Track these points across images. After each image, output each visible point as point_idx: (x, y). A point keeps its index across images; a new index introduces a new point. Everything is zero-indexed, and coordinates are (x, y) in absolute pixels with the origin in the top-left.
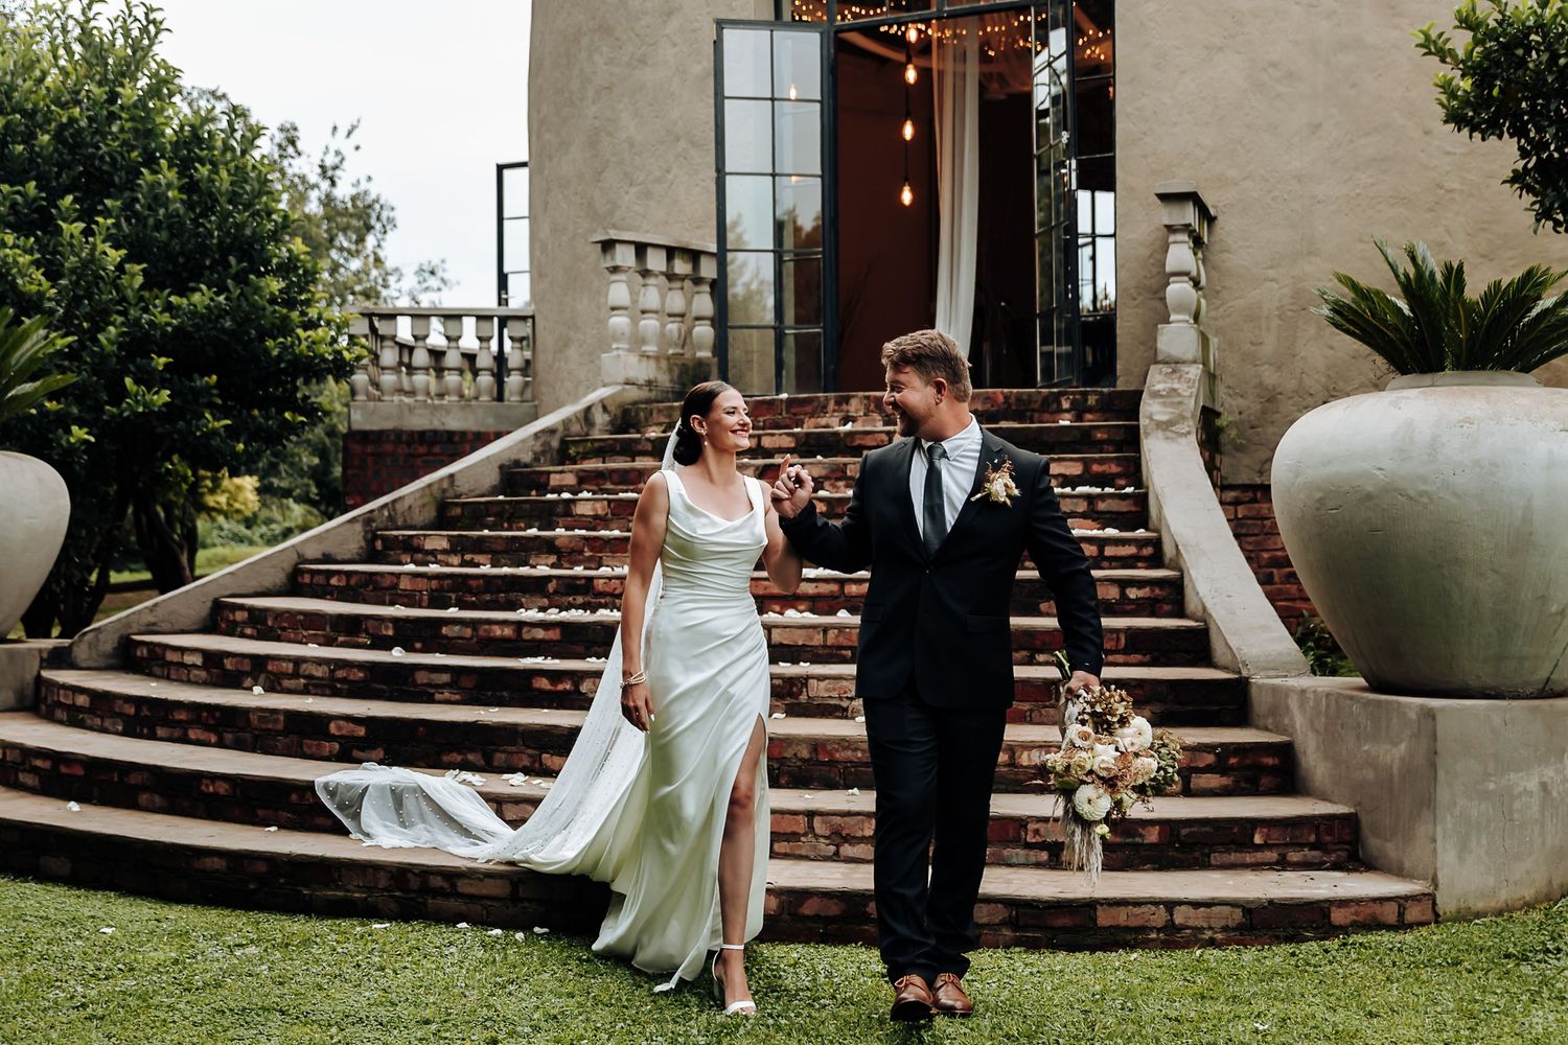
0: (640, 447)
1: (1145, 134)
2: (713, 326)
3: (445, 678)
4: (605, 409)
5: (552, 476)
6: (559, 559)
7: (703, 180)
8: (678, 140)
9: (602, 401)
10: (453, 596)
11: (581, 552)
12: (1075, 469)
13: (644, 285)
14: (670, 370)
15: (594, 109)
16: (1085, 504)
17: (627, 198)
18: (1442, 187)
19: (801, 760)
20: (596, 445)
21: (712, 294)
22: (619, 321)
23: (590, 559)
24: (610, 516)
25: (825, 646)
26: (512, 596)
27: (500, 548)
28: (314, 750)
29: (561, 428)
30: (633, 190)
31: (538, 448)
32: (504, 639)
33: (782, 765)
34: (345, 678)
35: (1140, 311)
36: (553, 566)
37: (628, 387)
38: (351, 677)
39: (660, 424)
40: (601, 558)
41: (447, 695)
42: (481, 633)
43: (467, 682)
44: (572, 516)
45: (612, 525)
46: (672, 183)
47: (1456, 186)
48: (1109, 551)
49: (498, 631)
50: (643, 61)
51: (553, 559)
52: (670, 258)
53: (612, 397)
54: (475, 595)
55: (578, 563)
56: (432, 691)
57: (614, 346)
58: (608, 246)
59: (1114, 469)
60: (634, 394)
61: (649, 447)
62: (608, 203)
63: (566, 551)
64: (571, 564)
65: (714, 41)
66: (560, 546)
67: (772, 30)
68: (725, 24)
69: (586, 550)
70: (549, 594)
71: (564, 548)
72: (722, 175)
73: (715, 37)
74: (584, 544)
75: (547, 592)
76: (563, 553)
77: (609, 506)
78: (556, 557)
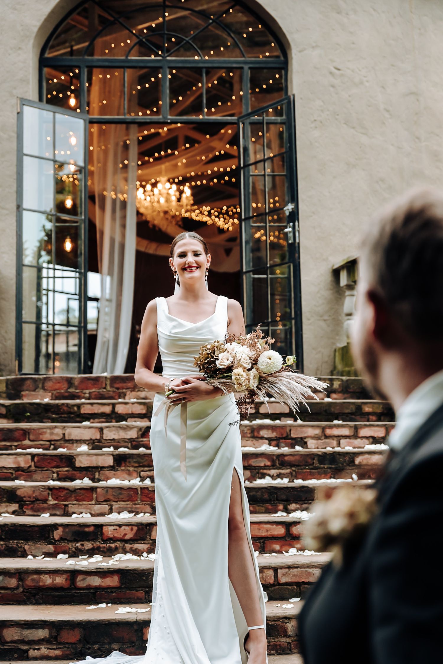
1: (314, 213)
3: (43, 633)
6: (21, 507)
11: (45, 501)
12: (381, 433)
23: (55, 507)
24: (33, 468)
32: (54, 588)
36: (14, 513)
40: (66, 506)
41: (44, 651)
42: (29, 582)
43: (73, 637)
45: (35, 476)
49: (48, 580)
51: (15, 507)
55: (44, 510)
56: (26, 647)
63: (29, 499)
64: (35, 511)
65: (18, 113)
66: (23, 496)
67: (54, 113)
68: (24, 102)
69: (50, 498)
70: (56, 541)
71: (25, 497)
72: (20, 209)
73: (19, 110)
74: (48, 494)
75: (54, 539)
76: (26, 501)
77: (33, 459)
78: (17, 505)
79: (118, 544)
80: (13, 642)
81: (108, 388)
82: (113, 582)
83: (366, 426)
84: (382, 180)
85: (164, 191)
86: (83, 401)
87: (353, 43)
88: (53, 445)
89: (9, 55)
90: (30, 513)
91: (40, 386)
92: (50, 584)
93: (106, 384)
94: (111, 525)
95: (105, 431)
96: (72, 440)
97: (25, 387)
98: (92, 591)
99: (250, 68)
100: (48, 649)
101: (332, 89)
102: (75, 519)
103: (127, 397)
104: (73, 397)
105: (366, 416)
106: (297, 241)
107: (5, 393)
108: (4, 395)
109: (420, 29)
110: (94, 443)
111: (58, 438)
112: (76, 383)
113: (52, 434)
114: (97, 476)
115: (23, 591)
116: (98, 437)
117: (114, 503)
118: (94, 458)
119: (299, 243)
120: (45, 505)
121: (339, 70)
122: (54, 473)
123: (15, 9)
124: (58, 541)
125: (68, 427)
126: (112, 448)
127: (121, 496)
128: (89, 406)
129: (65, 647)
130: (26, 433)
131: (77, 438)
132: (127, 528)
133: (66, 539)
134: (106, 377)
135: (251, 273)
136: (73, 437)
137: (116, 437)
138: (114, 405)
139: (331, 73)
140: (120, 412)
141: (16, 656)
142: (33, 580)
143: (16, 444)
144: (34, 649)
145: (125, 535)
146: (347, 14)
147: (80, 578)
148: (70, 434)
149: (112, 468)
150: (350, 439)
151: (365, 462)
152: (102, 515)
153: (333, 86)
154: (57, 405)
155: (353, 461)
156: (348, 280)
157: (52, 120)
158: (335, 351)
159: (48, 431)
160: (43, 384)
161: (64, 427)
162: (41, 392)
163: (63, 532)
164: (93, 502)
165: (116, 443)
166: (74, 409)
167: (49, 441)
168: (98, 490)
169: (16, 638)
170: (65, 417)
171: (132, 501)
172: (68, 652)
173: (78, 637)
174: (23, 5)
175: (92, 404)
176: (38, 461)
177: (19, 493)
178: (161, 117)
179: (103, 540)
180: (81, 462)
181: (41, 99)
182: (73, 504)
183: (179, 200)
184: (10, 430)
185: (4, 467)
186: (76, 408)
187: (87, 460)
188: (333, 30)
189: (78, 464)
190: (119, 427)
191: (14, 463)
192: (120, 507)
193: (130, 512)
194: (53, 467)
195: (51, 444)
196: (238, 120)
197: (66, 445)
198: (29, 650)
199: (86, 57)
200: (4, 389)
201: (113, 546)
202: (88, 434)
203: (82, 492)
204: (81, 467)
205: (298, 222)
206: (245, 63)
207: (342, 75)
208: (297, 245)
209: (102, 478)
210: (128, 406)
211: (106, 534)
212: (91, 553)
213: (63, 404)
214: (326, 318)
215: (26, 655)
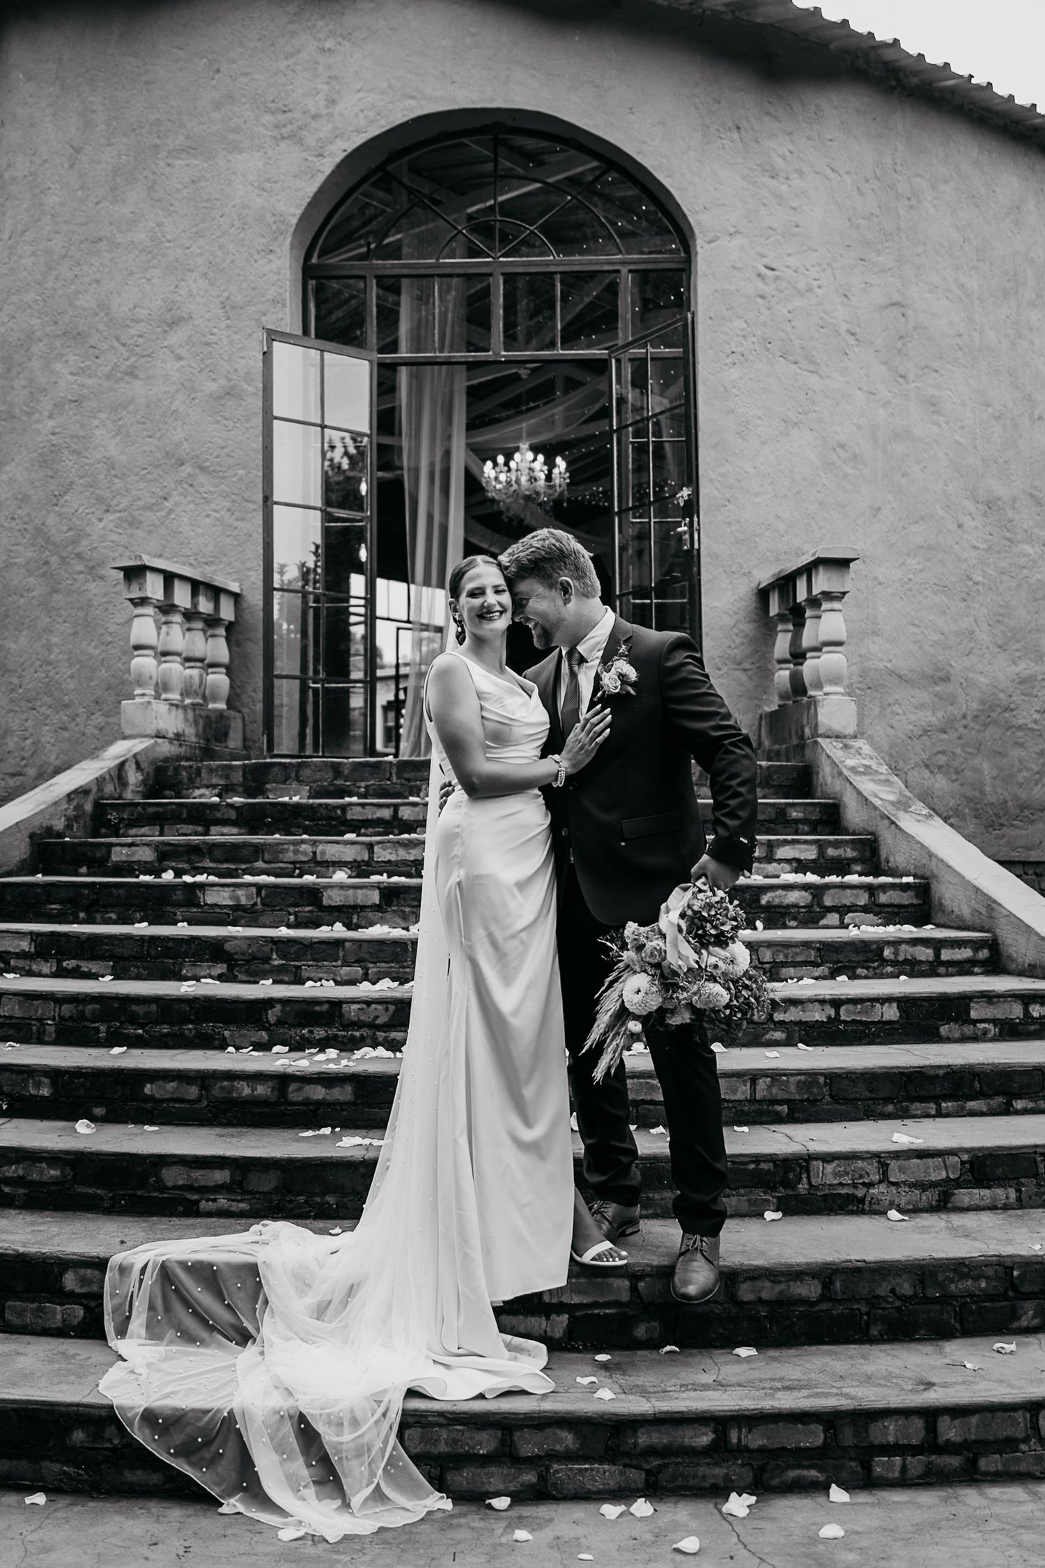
0: (219, 815)
2: (228, 674)
4: (138, 764)
5: (115, 849)
6: (230, 969)
7: (216, 511)
8: (182, 464)
9: (135, 756)
10: (103, 1028)
11: (267, 959)
12: (810, 854)
13: (166, 623)
14: (196, 723)
15: (51, 423)
16: (866, 896)
17: (101, 525)
18: (971, 579)
19: (904, 1299)
20: (150, 810)
21: (228, 639)
22: (144, 663)
23: (281, 969)
24: (259, 906)
25: (752, 1101)
26: (208, 1027)
27: (126, 953)
28: (29, 1318)
29: (95, 789)
30: (110, 517)
31: (71, 813)
32: (254, 1102)
33: (873, 1307)
34: (21, 1178)
35: (725, 681)
36: (221, 978)
37: (160, 740)
38: (35, 1176)
39: (214, 786)
40: (299, 968)
41: (223, 1202)
42: (216, 1092)
43: (266, 1183)
44: (199, 906)
45: (263, 919)
46: (171, 511)
47: (980, 579)
48: (946, 955)
49: (246, 1090)
50: (132, 373)
51: (221, 968)
52: (195, 594)
53: (146, 750)
54: (142, 1026)
55: (264, 975)
56: (196, 1197)
57: (137, 692)
58: (134, 573)
59: (850, 853)
60: (166, 749)
61: (233, 815)
62: (70, 529)
63: (242, 957)
64: (251, 975)
65: (264, 353)
66: (232, 951)
67: (322, 351)
68: (273, 335)
69: (275, 957)
70: (271, 1025)
71: (236, 953)
72: (269, 503)
73: (265, 349)
74: (272, 949)
75: (268, 1022)
76: (237, 960)
77: (259, 894)
78: (225, 966)
79: (365, 1032)
80: (175, 1188)
81: (394, 779)
82: (343, 1094)
83: (786, 842)
84: (842, 446)
85: (524, 466)
86: (355, 799)
87: (797, 226)
88: (299, 868)
89: (256, 262)
90: (245, 978)
91: (293, 775)
92: (248, 1095)
93: (391, 774)
94: (354, 1002)
95: (376, 849)
96: (327, 862)
97: (270, 777)
98: (312, 1107)
99: (630, 271)
100: (229, 1200)
101: (760, 301)
102: (309, 990)
103: (422, 794)
104: (341, 793)
105: (792, 826)
106: (696, 546)
107: (241, 785)
108: (240, 789)
109: (909, 199)
110: (359, 866)
111: (306, 859)
112: (346, 772)
113: (296, 852)
114: (355, 921)
115: (208, 1105)
116: (366, 858)
117: (371, 965)
118: (351, 892)
119: (699, 550)
120: (267, 966)
121: (773, 269)
122: (290, 914)
123: (263, 189)
124: (274, 1025)
125: (321, 842)
126: (385, 875)
127: (382, 955)
128: (359, 809)
129: (255, 1198)
130: (258, 850)
131: (334, 859)
132: (379, 1007)
133: (286, 1023)
134: (391, 763)
135: (630, 597)
136: (328, 857)
137: (393, 858)
138: (396, 807)
139: (759, 275)
140: (406, 817)
141: (181, 1209)
142: (222, 1088)
143: (244, 867)
144: (208, 1200)
145: (377, 1017)
146: (787, 178)
147: (293, 1087)
148: (323, 853)
149: (377, 908)
150: (761, 863)
151: (777, 901)
152: (353, 982)
153: (762, 297)
154: (312, 805)
155: (758, 900)
156: (780, 607)
157: (318, 362)
158: (761, 716)
159: (292, 848)
160: (297, 772)
161: (315, 842)
162: (294, 785)
163: (281, 1011)
164: (339, 963)
165: (392, 868)
166: (336, 813)
167: (293, 863)
168: (347, 944)
169: (181, 1182)
170: (323, 825)
171: (398, 962)
172: (258, 1206)
173: (274, 1183)
174: (276, 182)
175: (363, 805)
176: (267, 896)
177: (227, 947)
178: (491, 353)
179: (342, 1025)
180: (330, 898)
181: (306, 332)
182: (309, 966)
183: (549, 478)
184: (235, 846)
185: (216, 905)
186: (339, 812)
187: (340, 896)
188: (765, 205)
189: (325, 902)
190: (398, 842)
191: (231, 898)
192: (380, 972)
193: (393, 980)
194: (290, 906)
195: (295, 868)
196: (609, 354)
197: (318, 869)
198: (200, 1201)
199: (375, 262)
200: (241, 779)
201: (357, 1034)
202: (349, 854)
203: (323, 946)
204: (330, 906)
205: (698, 517)
206: (623, 263)
207: (777, 278)
208: (695, 552)
209: (363, 923)
210: (417, 809)
211: (346, 1015)
212: (323, 1045)
213: (320, 805)
214: (746, 666)
215: (195, 1208)
